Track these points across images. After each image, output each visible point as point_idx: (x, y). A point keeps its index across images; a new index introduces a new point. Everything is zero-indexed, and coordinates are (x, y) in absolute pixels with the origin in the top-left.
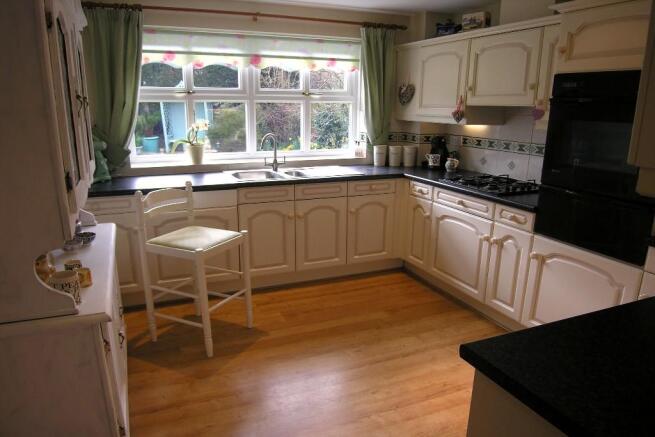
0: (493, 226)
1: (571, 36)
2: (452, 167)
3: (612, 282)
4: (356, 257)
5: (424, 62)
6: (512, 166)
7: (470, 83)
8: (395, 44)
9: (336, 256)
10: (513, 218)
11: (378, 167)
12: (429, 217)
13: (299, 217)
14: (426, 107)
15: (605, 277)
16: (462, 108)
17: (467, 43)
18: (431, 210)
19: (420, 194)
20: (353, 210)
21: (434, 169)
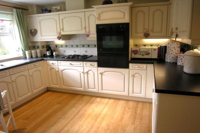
0: (84, 68)
1: (99, 14)
2: (56, 54)
3: (122, 74)
4: (35, 91)
5: (40, 22)
6: (75, 51)
7: (61, 28)
8: (26, 15)
9: (29, 93)
10: (91, 65)
11: (29, 58)
12: (58, 71)
13: (13, 81)
14: (43, 36)
15: (120, 73)
16: (60, 36)
17: (58, 16)
18: (58, 68)
19: (52, 64)
20: (31, 74)
21: (50, 56)
